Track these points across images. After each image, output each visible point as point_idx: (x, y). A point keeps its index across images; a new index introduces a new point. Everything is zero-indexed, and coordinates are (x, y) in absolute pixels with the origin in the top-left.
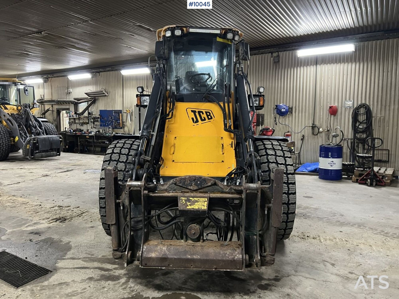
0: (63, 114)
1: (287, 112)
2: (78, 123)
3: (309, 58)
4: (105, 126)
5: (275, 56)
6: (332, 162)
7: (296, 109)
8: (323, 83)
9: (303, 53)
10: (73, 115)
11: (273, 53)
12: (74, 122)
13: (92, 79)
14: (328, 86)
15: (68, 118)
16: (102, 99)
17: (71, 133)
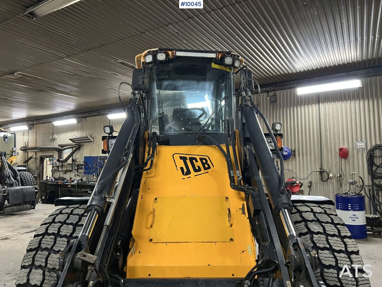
0: (47, 162)
1: (290, 155)
2: (61, 171)
3: (309, 96)
4: (89, 173)
5: (271, 95)
6: (355, 215)
7: (299, 152)
8: (328, 122)
9: (302, 91)
10: (56, 163)
11: (270, 92)
12: (57, 170)
13: (77, 124)
14: (334, 126)
15: (51, 166)
16: (87, 145)
17: (52, 182)
